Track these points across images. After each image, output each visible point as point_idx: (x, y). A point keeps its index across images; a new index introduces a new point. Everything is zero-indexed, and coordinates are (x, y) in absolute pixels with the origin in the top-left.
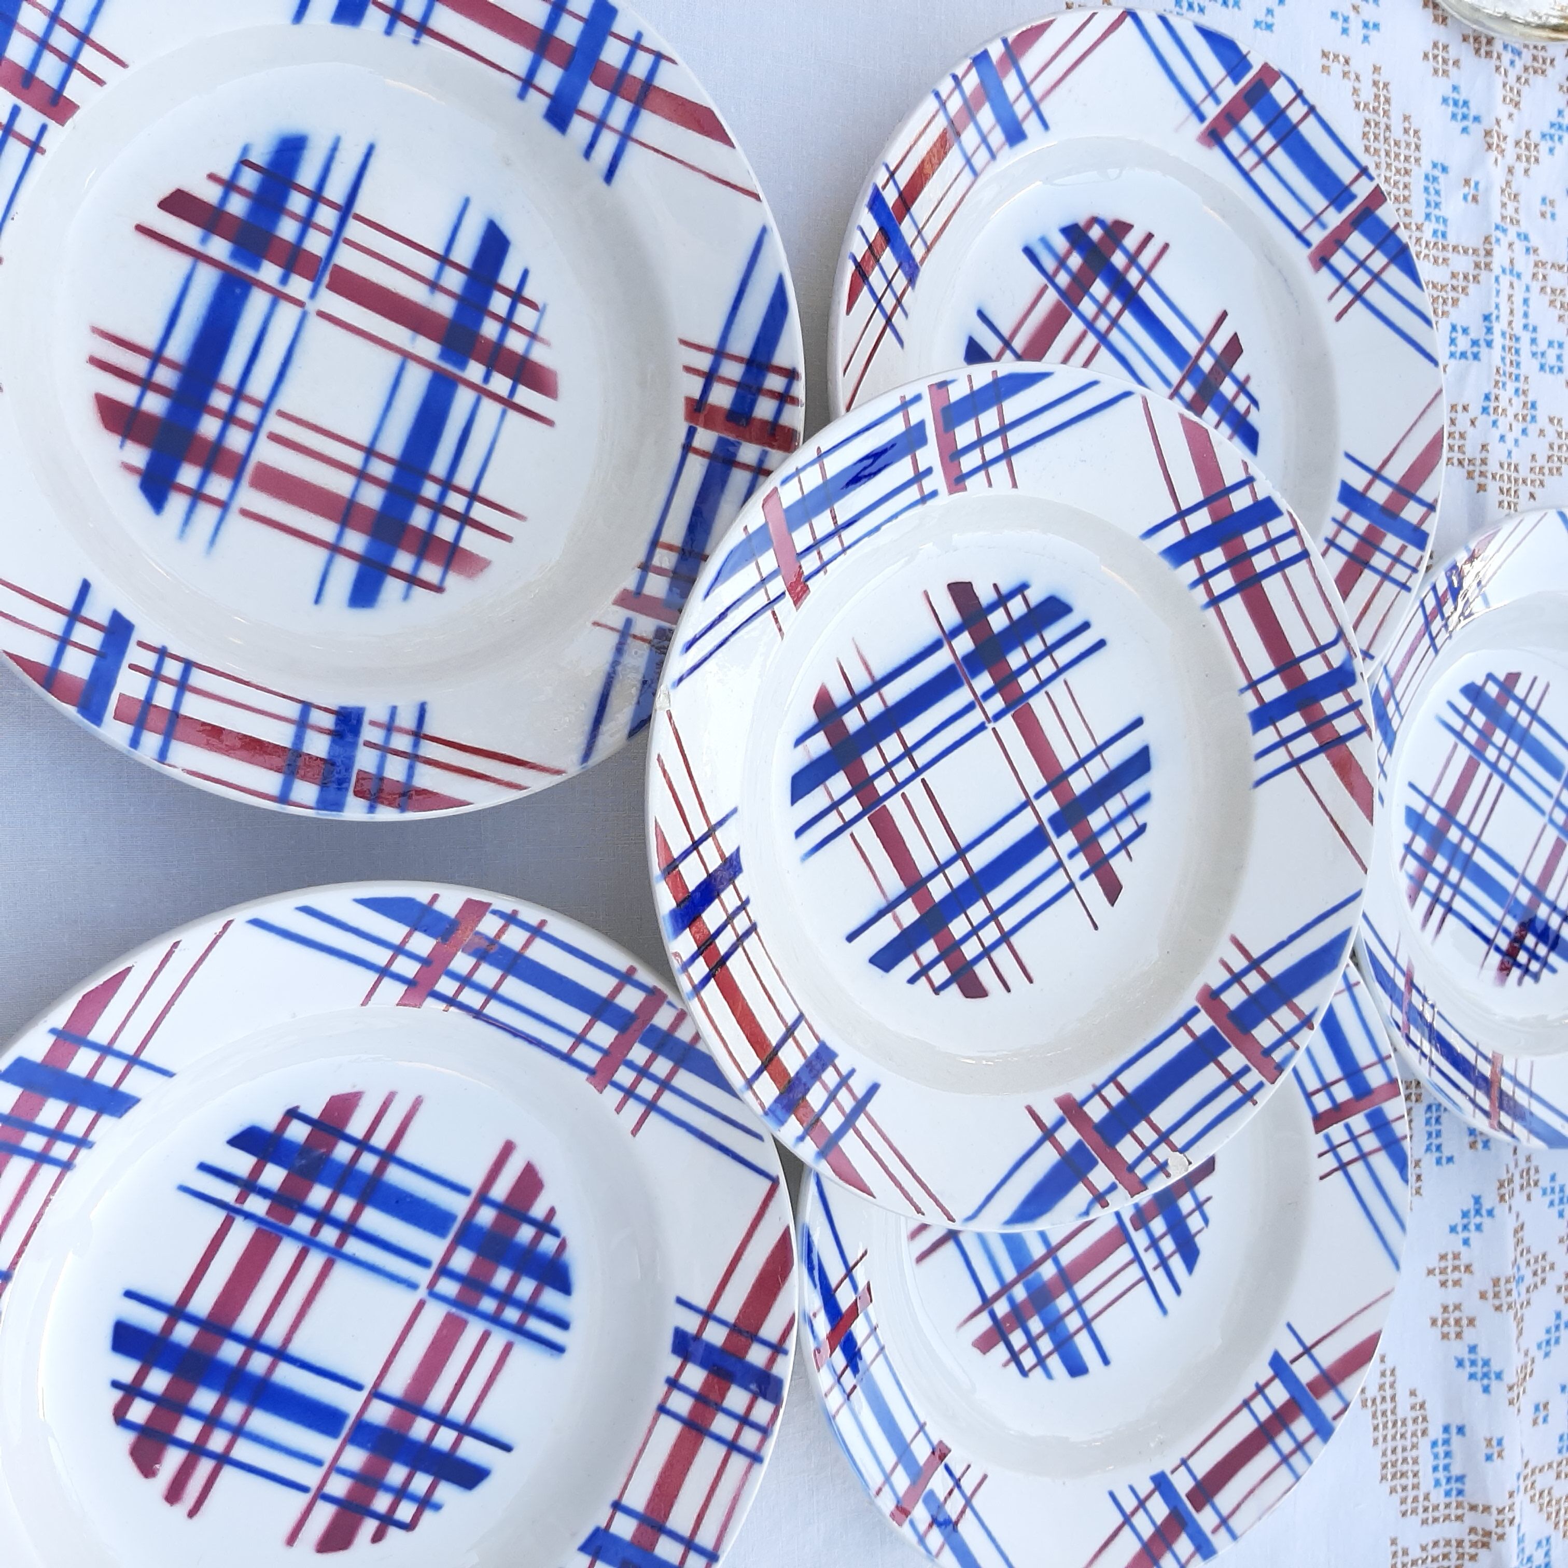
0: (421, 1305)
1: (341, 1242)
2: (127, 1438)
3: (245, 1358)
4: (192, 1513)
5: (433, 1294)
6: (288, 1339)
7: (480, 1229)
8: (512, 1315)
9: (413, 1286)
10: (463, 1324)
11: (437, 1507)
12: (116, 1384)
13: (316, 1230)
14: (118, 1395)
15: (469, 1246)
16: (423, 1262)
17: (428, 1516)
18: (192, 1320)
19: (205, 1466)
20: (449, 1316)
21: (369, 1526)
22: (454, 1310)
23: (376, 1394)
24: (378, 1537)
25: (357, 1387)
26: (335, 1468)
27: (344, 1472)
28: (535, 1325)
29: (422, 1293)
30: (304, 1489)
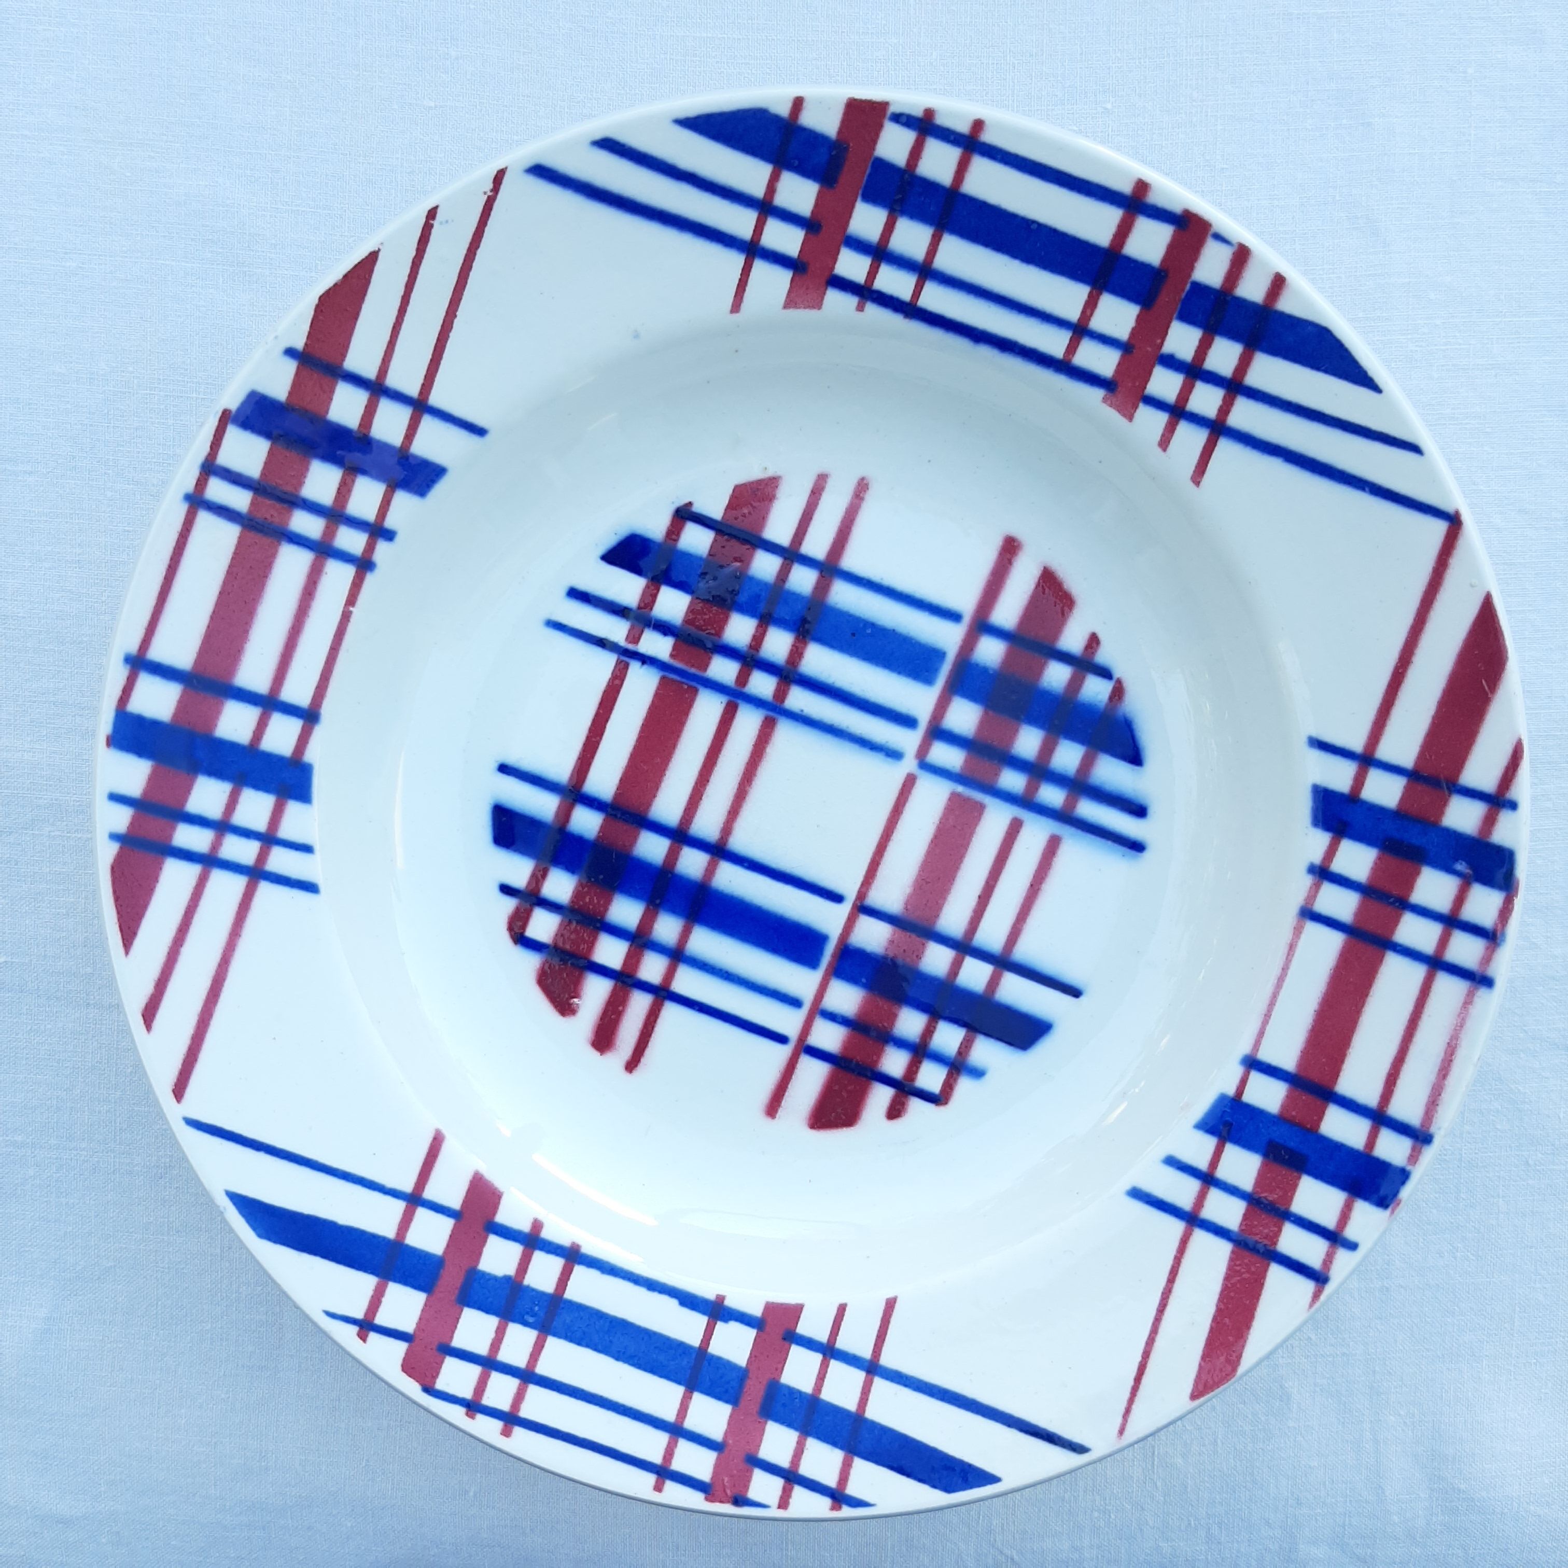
0: (909, 783)
1: (781, 694)
2: (531, 962)
3: (672, 856)
4: (632, 1065)
5: (925, 766)
6: (727, 829)
7: (983, 671)
8: (1052, 795)
9: (894, 755)
10: (979, 809)
11: (978, 1073)
12: (506, 890)
13: (743, 678)
14: (509, 904)
15: (972, 696)
16: (906, 721)
17: (964, 1084)
18: (593, 803)
19: (639, 1003)
20: (954, 797)
21: (881, 1096)
22: (960, 789)
23: (862, 908)
24: (895, 1112)
25: (836, 898)
26: (818, 1011)
27: (832, 1017)
28: (1088, 809)
29: (909, 764)
30: (781, 1039)
